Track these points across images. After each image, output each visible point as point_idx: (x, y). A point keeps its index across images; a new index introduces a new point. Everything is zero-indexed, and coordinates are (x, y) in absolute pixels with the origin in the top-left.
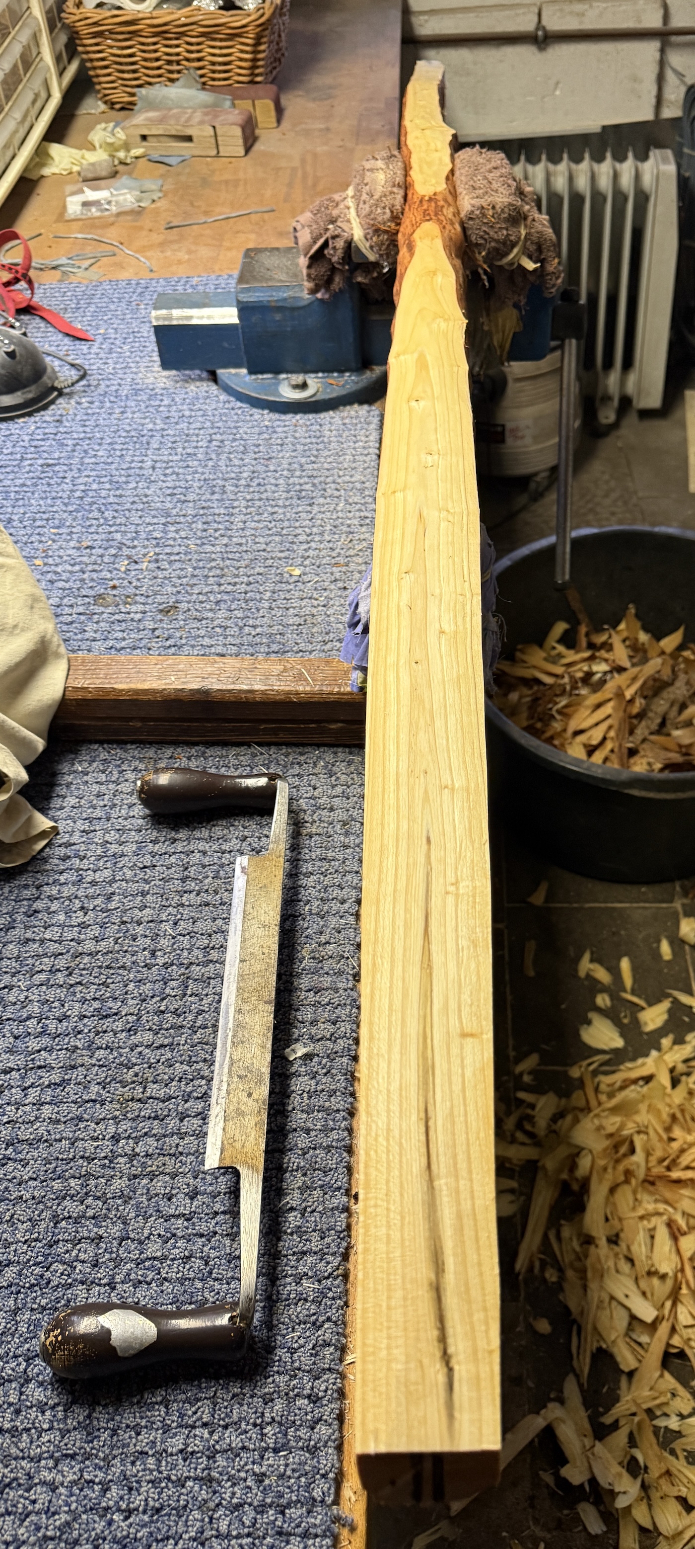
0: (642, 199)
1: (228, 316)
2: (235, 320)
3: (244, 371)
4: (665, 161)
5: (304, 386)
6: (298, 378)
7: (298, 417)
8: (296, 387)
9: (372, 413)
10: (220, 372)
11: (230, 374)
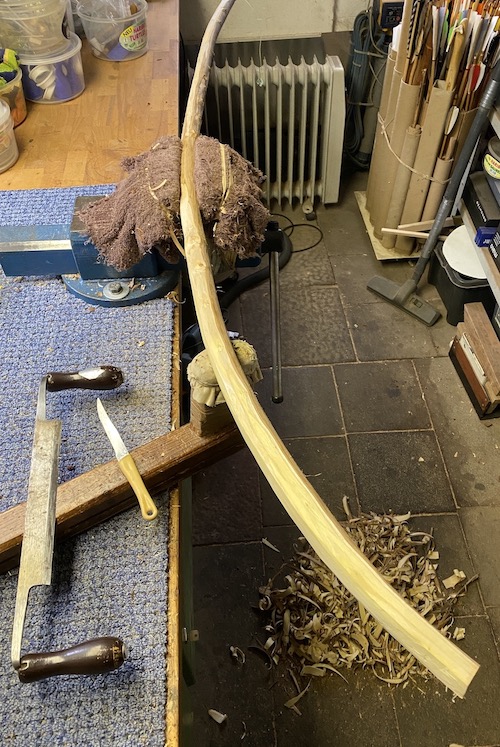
0: (324, 86)
1: (66, 245)
2: (70, 247)
3: (79, 276)
4: (337, 65)
5: (120, 290)
6: (116, 284)
7: (117, 309)
8: (114, 292)
9: (167, 306)
10: (64, 276)
11: (70, 277)
